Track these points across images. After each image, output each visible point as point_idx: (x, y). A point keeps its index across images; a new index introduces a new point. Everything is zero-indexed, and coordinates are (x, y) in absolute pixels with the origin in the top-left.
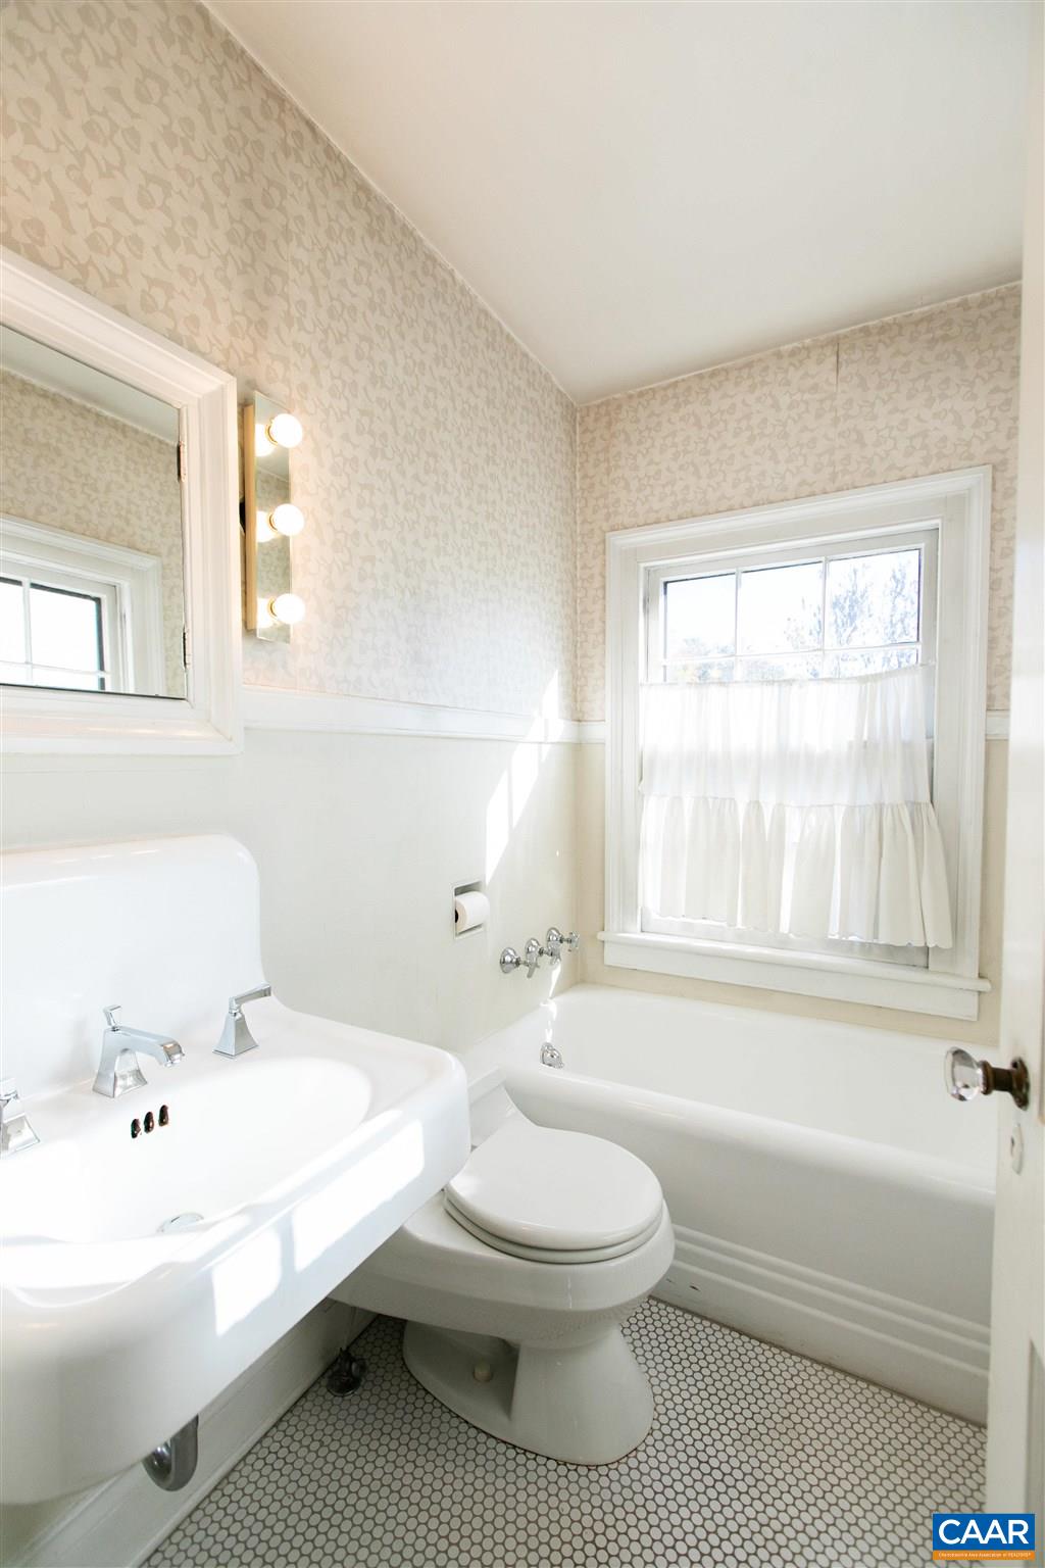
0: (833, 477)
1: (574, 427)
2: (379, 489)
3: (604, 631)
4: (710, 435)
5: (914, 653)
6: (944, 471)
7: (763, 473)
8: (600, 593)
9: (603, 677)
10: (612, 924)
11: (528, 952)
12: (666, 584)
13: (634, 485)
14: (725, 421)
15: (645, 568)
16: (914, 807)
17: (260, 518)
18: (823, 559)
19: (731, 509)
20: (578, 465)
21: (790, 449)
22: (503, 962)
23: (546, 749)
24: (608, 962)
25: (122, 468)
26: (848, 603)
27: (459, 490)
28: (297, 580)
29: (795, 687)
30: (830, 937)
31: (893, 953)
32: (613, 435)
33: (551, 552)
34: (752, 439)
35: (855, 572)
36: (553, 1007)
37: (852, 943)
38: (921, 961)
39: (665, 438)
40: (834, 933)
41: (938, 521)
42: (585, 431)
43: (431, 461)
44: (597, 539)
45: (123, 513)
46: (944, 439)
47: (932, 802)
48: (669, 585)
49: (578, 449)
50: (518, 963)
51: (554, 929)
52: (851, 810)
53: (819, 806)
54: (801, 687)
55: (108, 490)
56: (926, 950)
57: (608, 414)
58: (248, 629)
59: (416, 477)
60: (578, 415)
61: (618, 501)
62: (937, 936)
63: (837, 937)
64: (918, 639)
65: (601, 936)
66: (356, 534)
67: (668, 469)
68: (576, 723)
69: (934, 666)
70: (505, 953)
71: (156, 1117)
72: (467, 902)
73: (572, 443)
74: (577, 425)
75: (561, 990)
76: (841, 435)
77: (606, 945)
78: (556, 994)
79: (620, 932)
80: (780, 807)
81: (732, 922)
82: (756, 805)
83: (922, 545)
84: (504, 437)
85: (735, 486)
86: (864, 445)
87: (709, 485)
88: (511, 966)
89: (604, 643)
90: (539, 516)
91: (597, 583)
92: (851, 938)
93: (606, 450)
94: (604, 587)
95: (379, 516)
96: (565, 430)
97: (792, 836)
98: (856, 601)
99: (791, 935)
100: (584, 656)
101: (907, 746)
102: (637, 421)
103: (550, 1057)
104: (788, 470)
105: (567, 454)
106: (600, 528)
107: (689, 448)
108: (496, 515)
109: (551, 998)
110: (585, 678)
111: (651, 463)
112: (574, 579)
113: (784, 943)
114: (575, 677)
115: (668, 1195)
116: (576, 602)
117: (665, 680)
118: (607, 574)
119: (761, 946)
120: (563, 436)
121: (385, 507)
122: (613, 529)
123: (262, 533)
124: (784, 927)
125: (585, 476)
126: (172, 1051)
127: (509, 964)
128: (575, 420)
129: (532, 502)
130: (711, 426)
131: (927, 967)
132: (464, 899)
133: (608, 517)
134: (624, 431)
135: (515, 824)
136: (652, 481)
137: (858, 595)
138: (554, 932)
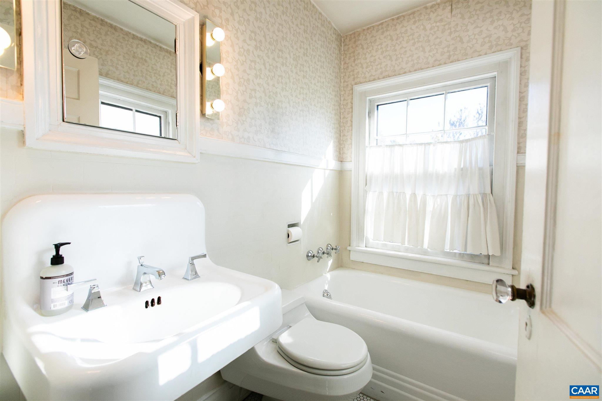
0: (449, 57)
1: (341, 43)
2: (258, 63)
3: (352, 126)
4: (397, 43)
5: (484, 131)
6: (499, 51)
7: (419, 57)
8: (350, 110)
9: (351, 144)
10: (354, 243)
11: (318, 253)
12: (378, 106)
13: (365, 66)
14: (403, 37)
15: (369, 100)
16: (484, 196)
17: (208, 70)
18: (444, 92)
19: (405, 73)
20: (342, 59)
21: (431, 46)
22: (308, 256)
23: (327, 172)
24: (352, 258)
25: (169, 67)
26: (458, 124)
27: (292, 65)
28: (224, 96)
29: (432, 146)
30: (445, 250)
31: (473, 258)
32: (357, 46)
33: (330, 93)
34: (414, 44)
35: (461, 110)
36: (328, 276)
37: (455, 253)
38: (486, 261)
39: (378, 46)
40: (447, 249)
41: (496, 73)
42: (345, 45)
43: (280, 53)
44: (349, 88)
45: (169, 84)
46: (499, 38)
47: (492, 193)
48: (379, 106)
49: (342, 52)
50: (314, 256)
51: (330, 244)
52: (455, 197)
53: (442, 195)
54: (434, 146)
55: (164, 76)
56: (488, 257)
57: (355, 37)
58: (203, 113)
59: (274, 59)
60: (343, 39)
61: (358, 72)
62: (493, 250)
63: (448, 251)
64: (486, 124)
65: (349, 248)
66: (248, 80)
67: (379, 58)
68: (340, 162)
69: (493, 135)
70: (309, 252)
71: (156, 301)
72: (292, 230)
73: (340, 50)
74: (342, 43)
75: (332, 269)
76: (453, 39)
77: (351, 252)
78: (330, 271)
79: (356, 247)
80: (424, 195)
81: (403, 243)
82: (414, 195)
83: (488, 84)
84: (311, 45)
85: (407, 63)
86: (463, 43)
87: (396, 64)
88: (311, 257)
89: (352, 130)
90: (325, 78)
91: (349, 106)
92: (455, 251)
93: (354, 52)
94: (352, 108)
95: (258, 73)
96: (337, 44)
97: (430, 208)
98: (462, 123)
99: (429, 249)
100: (344, 135)
101: (480, 169)
102: (367, 39)
103: (326, 294)
104: (429, 55)
105: (338, 54)
106: (351, 84)
107: (388, 49)
108: (308, 76)
109: (328, 272)
110: (344, 144)
111: (372, 56)
112: (340, 105)
113: (425, 253)
114: (340, 144)
115: (370, 350)
116: (340, 114)
117: (377, 144)
118: (353, 103)
119: (416, 254)
120: (336, 47)
121: (261, 70)
122: (356, 84)
123: (209, 76)
124: (426, 246)
125: (345, 63)
126: (161, 274)
127: (310, 257)
128: (341, 41)
129: (322, 72)
130: (397, 39)
131: (489, 264)
132: (291, 229)
133: (354, 79)
134: (361, 44)
135: (313, 201)
136: (372, 64)
137: (462, 120)
138: (329, 246)
